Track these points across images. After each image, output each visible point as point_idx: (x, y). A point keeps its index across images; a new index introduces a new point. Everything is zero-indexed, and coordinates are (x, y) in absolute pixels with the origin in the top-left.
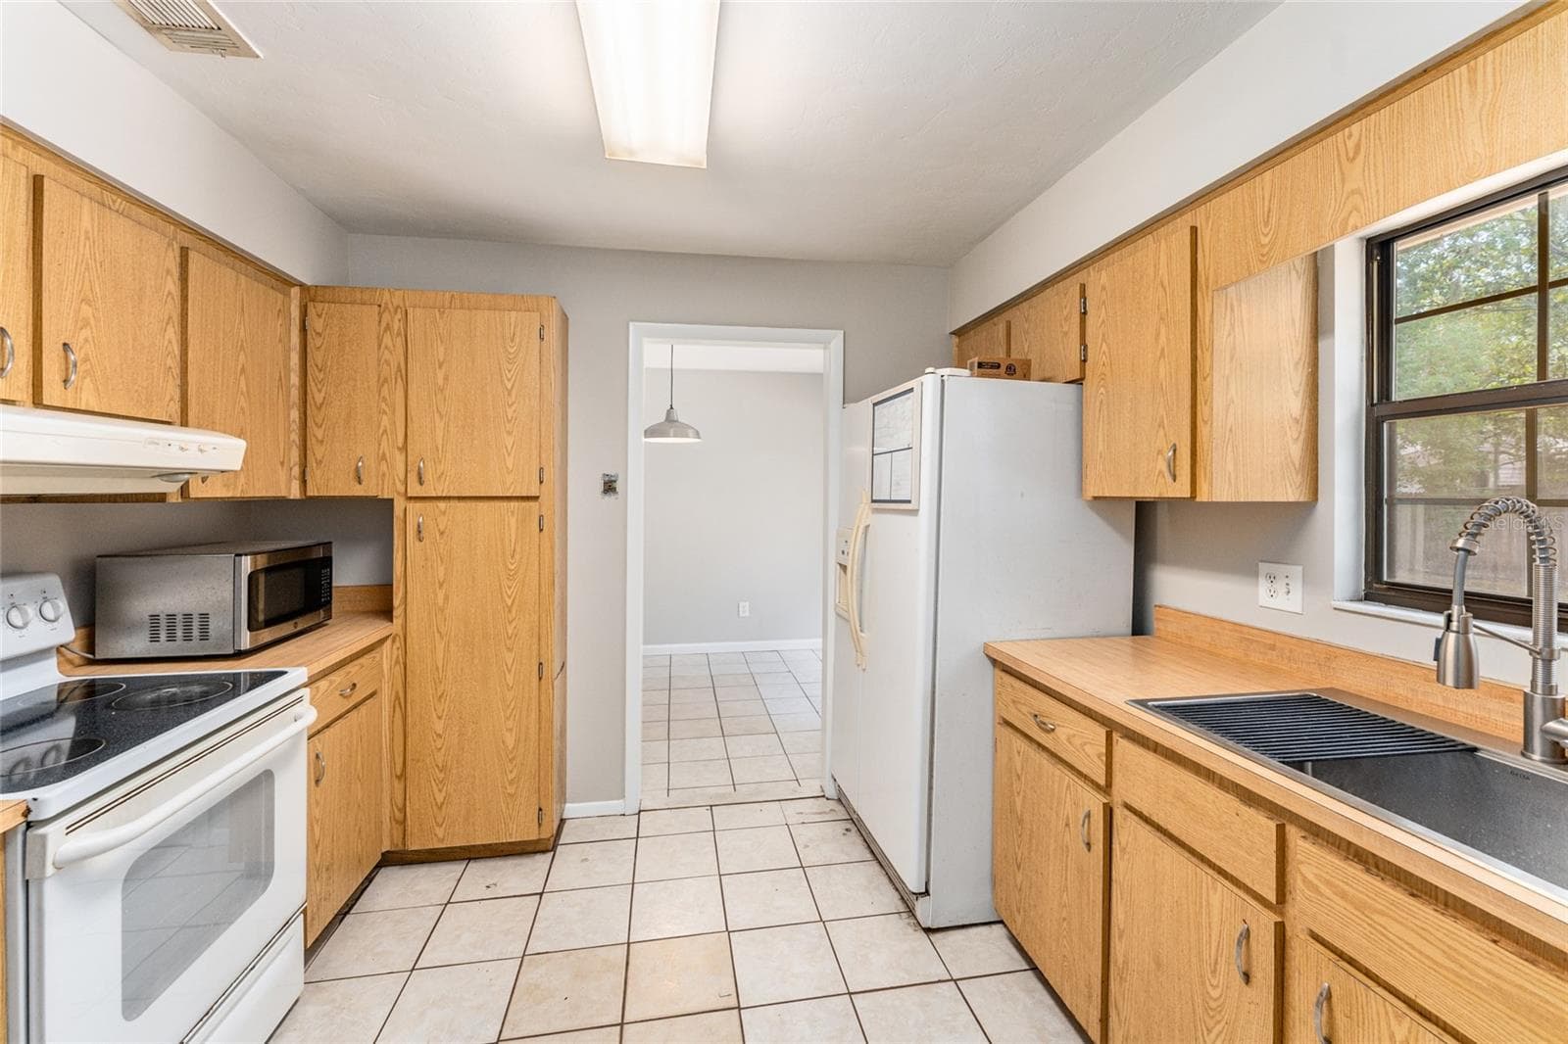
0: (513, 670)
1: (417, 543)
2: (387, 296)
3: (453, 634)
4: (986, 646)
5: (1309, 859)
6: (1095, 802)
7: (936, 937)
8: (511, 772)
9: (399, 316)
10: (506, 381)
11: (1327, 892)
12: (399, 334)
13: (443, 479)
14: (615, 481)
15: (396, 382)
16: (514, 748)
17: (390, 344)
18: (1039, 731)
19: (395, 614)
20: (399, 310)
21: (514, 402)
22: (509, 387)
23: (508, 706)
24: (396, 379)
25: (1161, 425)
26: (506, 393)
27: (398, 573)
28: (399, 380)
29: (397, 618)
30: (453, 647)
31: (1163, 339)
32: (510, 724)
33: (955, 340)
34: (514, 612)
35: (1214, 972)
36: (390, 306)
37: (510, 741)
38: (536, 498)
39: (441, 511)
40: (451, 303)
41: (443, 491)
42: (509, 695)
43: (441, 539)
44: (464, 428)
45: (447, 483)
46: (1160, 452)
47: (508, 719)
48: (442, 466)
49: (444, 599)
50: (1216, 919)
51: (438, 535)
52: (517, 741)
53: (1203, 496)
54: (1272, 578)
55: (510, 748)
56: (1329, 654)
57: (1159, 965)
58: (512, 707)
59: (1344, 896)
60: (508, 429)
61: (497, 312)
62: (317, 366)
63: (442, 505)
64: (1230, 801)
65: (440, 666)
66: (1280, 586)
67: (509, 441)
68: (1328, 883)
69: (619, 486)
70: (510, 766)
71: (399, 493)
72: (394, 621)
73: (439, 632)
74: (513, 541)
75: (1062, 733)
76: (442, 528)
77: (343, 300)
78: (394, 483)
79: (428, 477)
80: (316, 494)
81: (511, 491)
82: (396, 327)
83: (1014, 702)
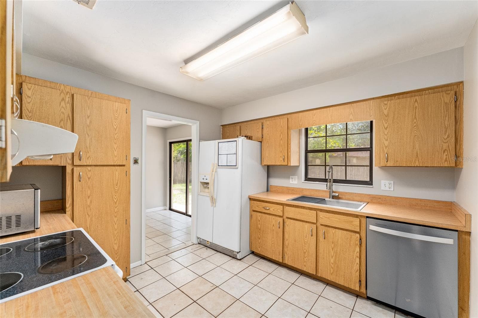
0: (117, 223)
1: (79, 183)
2: (62, 87)
3: (94, 214)
4: (249, 196)
5: (321, 214)
6: (281, 220)
7: (242, 260)
8: (116, 258)
9: (68, 96)
10: (114, 126)
11: (324, 218)
12: (68, 102)
13: (89, 159)
14: (138, 160)
15: (67, 121)
16: (117, 250)
17: (64, 106)
18: (265, 210)
19: (67, 210)
20: (68, 93)
21: (117, 133)
22: (115, 128)
23: (115, 236)
24: (67, 119)
25: (281, 152)
26: (114, 130)
27: (69, 194)
28: (69, 120)
29: (68, 211)
30: (93, 219)
31: (282, 136)
32: (115, 242)
33: (222, 127)
34: (117, 204)
35: (306, 238)
36: (64, 91)
37: (116, 248)
38: (124, 165)
39: (89, 170)
40: (91, 95)
41: (89, 163)
42: (116, 232)
43: (88, 180)
44: (98, 140)
45: (91, 160)
46: (281, 157)
47: (115, 240)
48: (89, 154)
49: (90, 202)
50: (306, 230)
51: (87, 179)
52: (119, 247)
53: (289, 165)
54: (292, 178)
55: (116, 250)
56: (302, 190)
57: (295, 241)
58: (117, 236)
59: (326, 218)
60: (115, 142)
61: (111, 102)
62: (28, 110)
63: (89, 168)
64: (308, 211)
65: (88, 227)
66: (294, 180)
67: (115, 146)
68: (324, 217)
69: (139, 161)
70: (116, 256)
71: (69, 164)
72: (67, 212)
73: (88, 214)
74: (117, 180)
75: (271, 209)
76: (89, 176)
77: (40, 84)
78: (66, 160)
79: (83, 158)
80: (28, 164)
81: (116, 163)
82: (67, 100)
83: (257, 206)
